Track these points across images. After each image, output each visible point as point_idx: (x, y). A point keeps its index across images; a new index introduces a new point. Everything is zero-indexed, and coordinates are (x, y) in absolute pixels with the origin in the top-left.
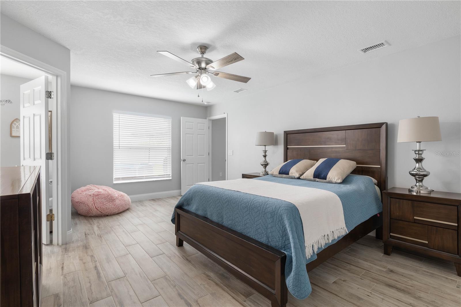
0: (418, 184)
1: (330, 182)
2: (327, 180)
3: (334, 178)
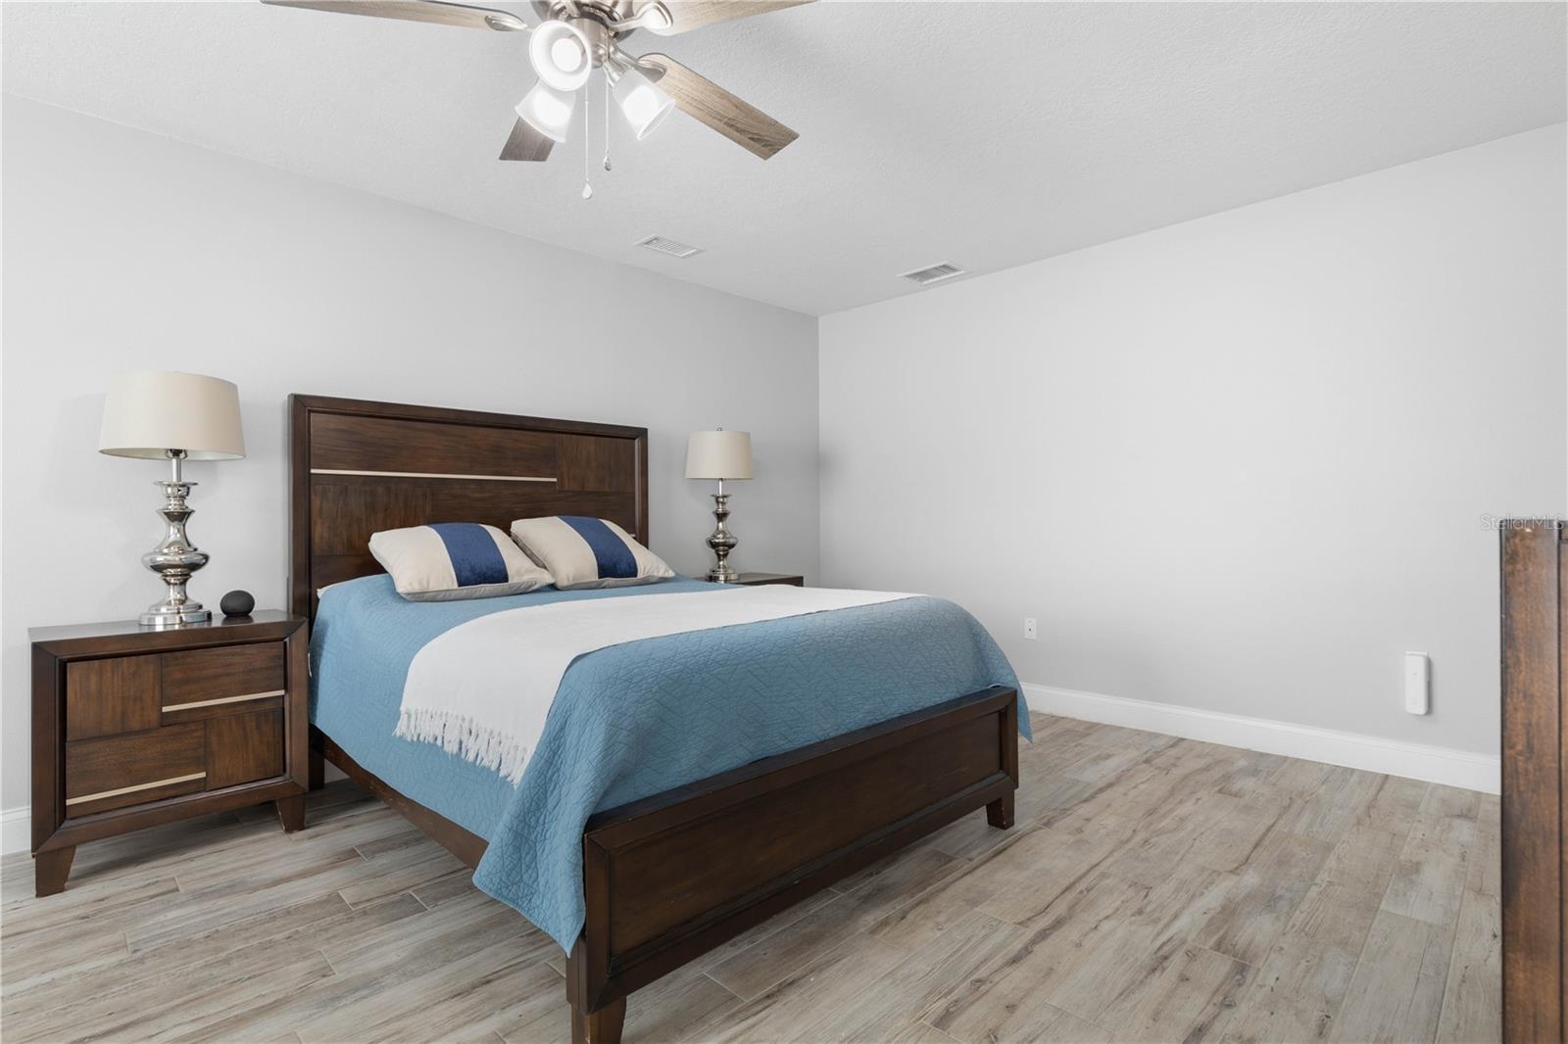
0: (721, 563)
1: (648, 582)
2: (640, 575)
3: (657, 568)
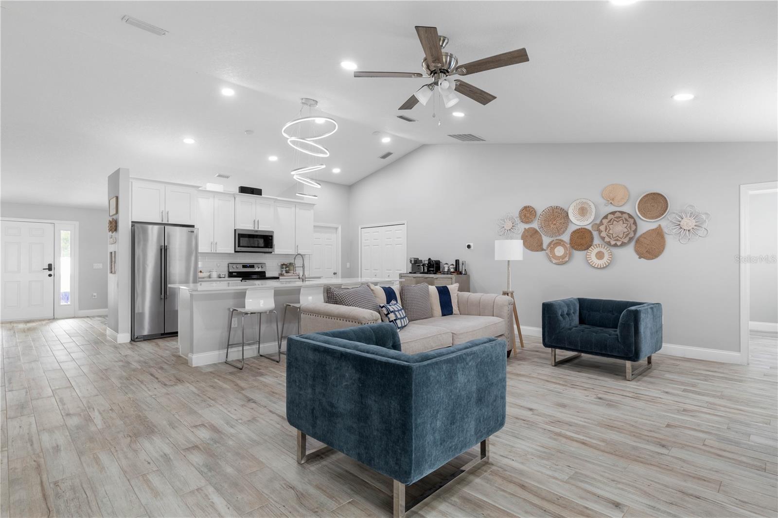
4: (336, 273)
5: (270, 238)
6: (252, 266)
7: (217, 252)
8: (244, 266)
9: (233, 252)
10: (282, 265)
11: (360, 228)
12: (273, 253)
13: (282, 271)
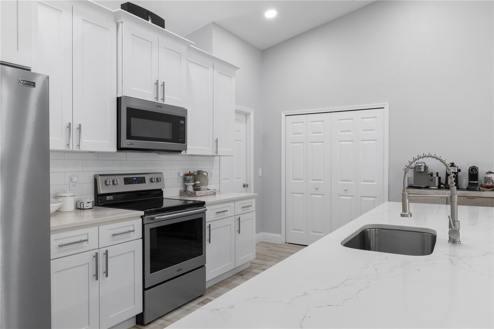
4: (247, 186)
5: (182, 122)
6: (142, 180)
7: (83, 148)
8: (128, 181)
9: (114, 149)
10: (187, 175)
11: (283, 115)
12: (183, 153)
13: (186, 186)
